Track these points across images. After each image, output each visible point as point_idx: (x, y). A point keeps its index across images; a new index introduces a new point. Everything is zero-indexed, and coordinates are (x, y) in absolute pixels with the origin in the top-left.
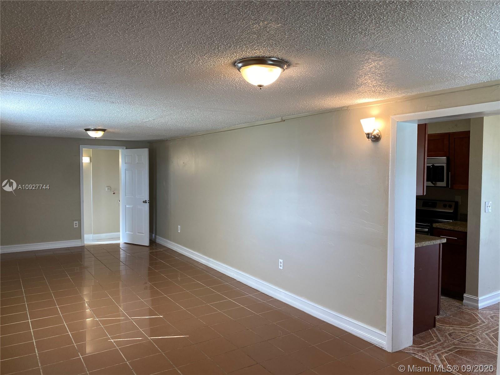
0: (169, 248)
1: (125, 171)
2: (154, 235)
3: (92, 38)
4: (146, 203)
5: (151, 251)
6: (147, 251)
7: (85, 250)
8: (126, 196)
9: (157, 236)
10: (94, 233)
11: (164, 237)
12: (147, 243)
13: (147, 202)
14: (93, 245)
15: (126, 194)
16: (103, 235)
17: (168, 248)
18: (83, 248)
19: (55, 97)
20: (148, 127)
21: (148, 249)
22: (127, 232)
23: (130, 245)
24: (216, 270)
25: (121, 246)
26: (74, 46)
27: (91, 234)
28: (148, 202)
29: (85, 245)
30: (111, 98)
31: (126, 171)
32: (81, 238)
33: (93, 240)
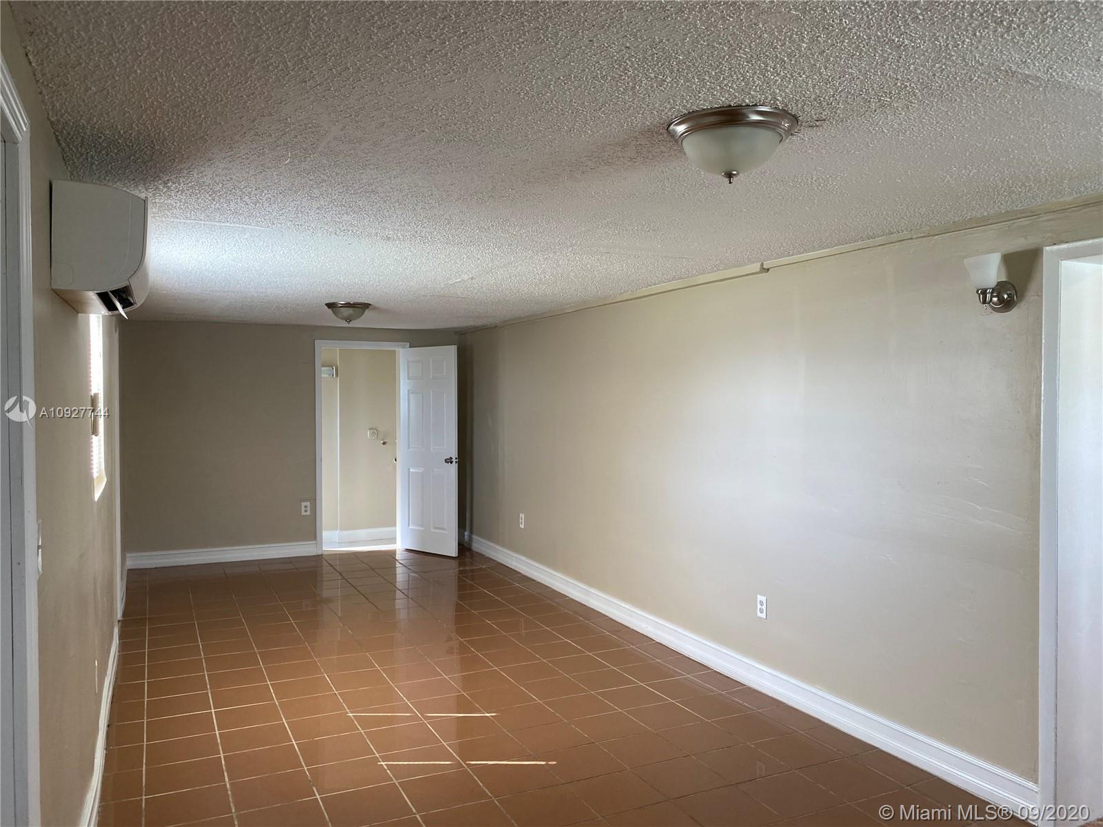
0: (501, 562)
1: (409, 396)
2: (466, 533)
3: (351, 80)
4: (451, 462)
5: (461, 569)
6: (453, 569)
7: (325, 563)
8: (409, 448)
9: (474, 536)
10: (342, 529)
11: (490, 539)
12: (452, 551)
13: (454, 460)
14: (339, 554)
15: (409, 445)
16: (362, 533)
17: (499, 563)
18: (319, 558)
19: (268, 229)
20: (459, 297)
21: (454, 564)
22: (410, 527)
23: (418, 555)
24: (607, 616)
25: (398, 557)
26: (313, 102)
27: (337, 530)
28: (456, 462)
29: (325, 553)
30: (384, 228)
31: (411, 395)
32: (315, 538)
33: (341, 543)
